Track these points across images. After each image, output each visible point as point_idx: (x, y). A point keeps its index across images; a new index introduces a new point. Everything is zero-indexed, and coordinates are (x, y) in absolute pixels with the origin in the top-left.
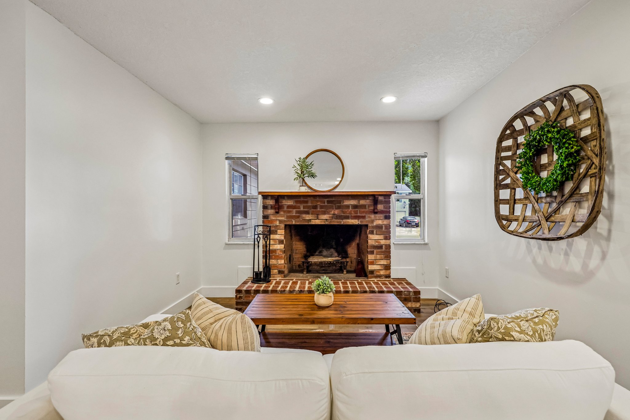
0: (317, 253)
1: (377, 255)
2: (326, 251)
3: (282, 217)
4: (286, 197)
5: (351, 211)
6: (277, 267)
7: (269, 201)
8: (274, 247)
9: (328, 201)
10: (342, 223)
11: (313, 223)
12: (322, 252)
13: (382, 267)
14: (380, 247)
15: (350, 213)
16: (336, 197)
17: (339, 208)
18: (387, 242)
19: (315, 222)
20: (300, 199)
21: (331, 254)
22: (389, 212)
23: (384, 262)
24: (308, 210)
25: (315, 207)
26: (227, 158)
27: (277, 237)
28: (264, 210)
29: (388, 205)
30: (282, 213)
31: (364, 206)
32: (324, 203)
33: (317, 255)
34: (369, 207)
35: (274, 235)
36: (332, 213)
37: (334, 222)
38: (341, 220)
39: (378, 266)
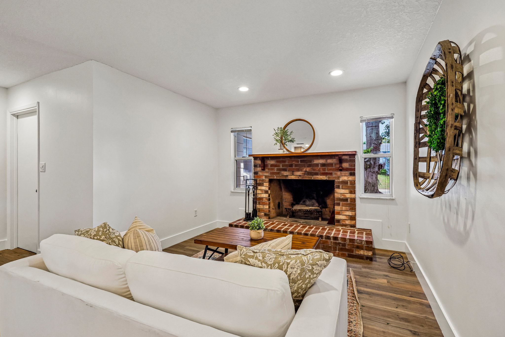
0: (301, 203)
1: (343, 207)
2: (309, 201)
3: (267, 173)
4: (269, 158)
5: (320, 168)
6: (263, 210)
7: (258, 161)
8: (261, 195)
9: (301, 161)
10: (313, 178)
11: (289, 178)
12: (306, 202)
13: (347, 217)
14: (346, 200)
15: (319, 170)
16: (307, 157)
17: (310, 166)
18: (353, 196)
19: (291, 177)
20: (280, 159)
21: (313, 204)
22: (354, 169)
23: (350, 213)
24: (286, 168)
25: (291, 166)
26: (232, 132)
27: (263, 188)
28: (255, 168)
29: (353, 163)
30: (267, 170)
31: (331, 165)
32: (298, 162)
33: (301, 204)
34: (335, 165)
35: (262, 187)
36: (305, 170)
37: (306, 177)
38: (311, 176)
39: (344, 216)
